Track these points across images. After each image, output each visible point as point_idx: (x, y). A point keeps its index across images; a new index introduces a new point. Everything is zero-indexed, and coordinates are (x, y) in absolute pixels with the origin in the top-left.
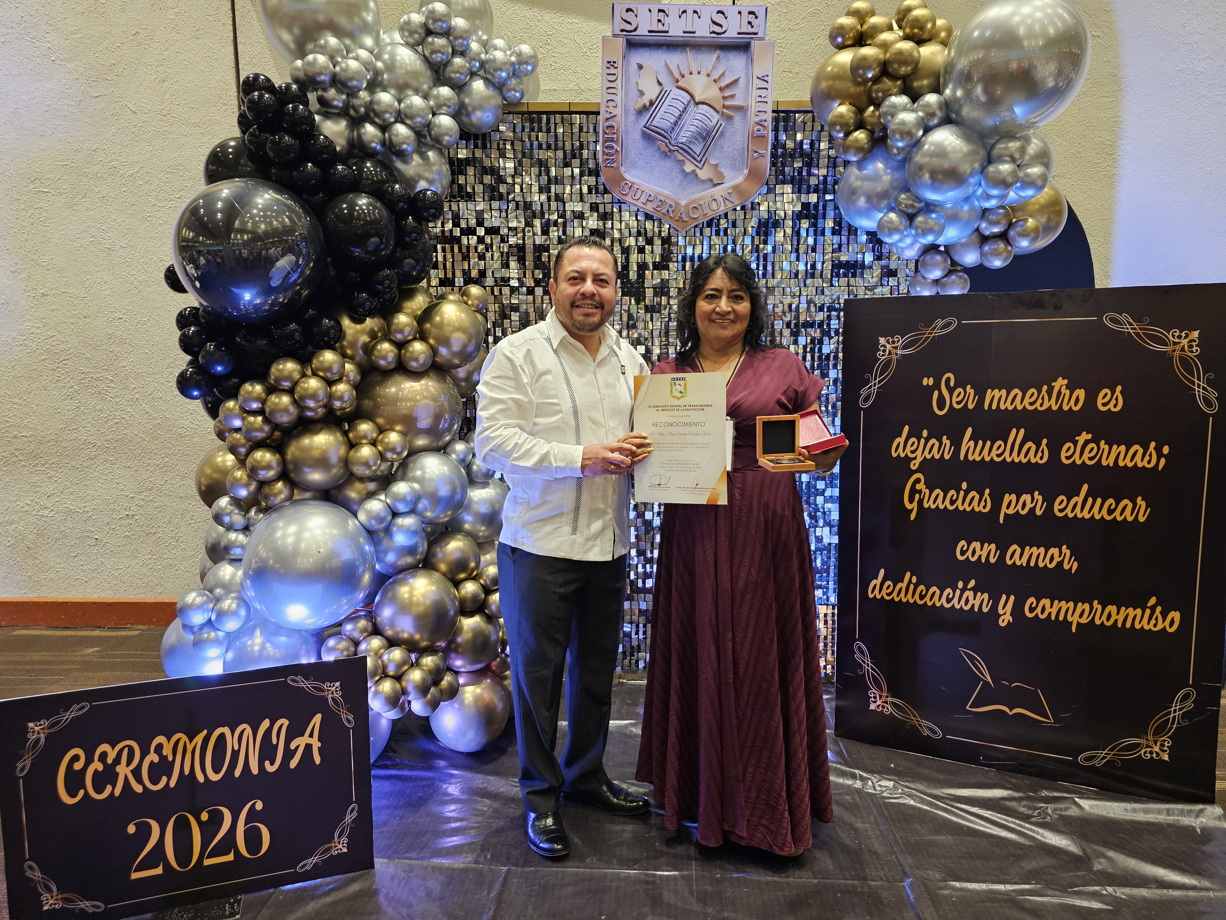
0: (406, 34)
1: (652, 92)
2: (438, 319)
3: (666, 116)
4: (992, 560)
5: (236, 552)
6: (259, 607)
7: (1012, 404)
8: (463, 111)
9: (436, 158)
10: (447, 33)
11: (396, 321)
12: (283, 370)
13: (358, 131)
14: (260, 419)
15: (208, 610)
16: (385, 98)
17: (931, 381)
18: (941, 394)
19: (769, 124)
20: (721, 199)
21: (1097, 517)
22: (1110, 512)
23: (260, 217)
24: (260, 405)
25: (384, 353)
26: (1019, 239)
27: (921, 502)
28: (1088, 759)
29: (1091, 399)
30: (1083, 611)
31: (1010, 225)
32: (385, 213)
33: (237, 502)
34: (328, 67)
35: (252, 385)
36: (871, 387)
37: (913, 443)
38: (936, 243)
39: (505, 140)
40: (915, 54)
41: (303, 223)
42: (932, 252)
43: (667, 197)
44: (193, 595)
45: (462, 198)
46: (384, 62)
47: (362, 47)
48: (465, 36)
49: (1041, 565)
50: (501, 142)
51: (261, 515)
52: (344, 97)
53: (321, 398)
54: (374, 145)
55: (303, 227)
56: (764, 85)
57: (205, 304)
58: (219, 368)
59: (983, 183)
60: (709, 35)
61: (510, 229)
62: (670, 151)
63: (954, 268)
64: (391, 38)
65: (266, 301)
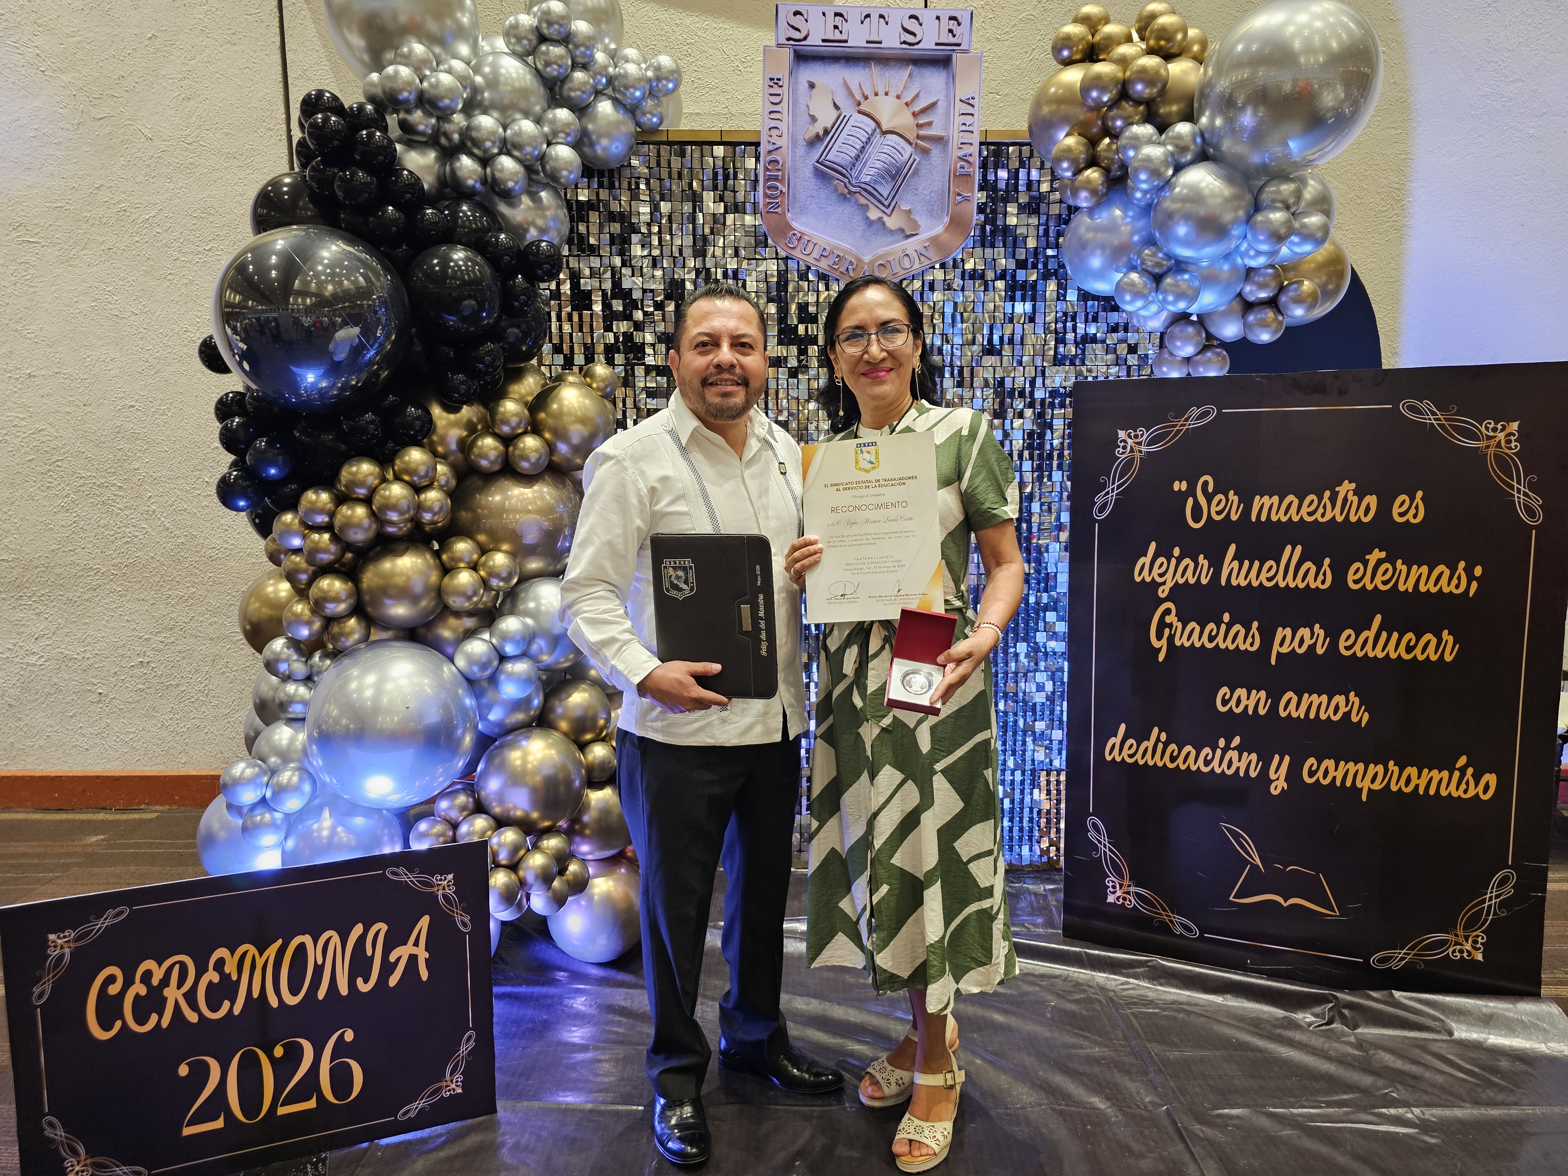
0: (513, 40)
1: (827, 117)
2: (555, 406)
3: (845, 149)
4: (1262, 712)
5: (297, 709)
6: (328, 780)
7: (1285, 514)
8: (586, 140)
9: (551, 200)
10: (566, 39)
11: (501, 409)
12: (357, 473)
13: (451, 164)
14: (326, 536)
15: (261, 785)
16: (486, 122)
17: (1184, 486)
18: (1196, 502)
19: (976, 160)
20: (915, 255)
21: (1393, 656)
22: (1409, 649)
23: (327, 275)
24: (327, 519)
25: (485, 450)
26: (1292, 306)
27: (1171, 638)
28: (1382, 961)
29: (1385, 507)
30: (1376, 774)
31: (1281, 289)
32: (488, 270)
33: (295, 644)
34: (413, 82)
35: (316, 492)
36: (1107, 493)
37: (1162, 565)
38: (1189, 311)
39: (639, 178)
40: (1163, 72)
41: (383, 282)
42: (1182, 322)
43: (845, 251)
44: (242, 765)
45: (583, 251)
46: (484, 76)
47: (456, 56)
48: (590, 43)
49: (1323, 716)
50: (633, 180)
51: (328, 662)
52: (433, 121)
53: (405, 507)
54: (470, 182)
55: (382, 288)
56: (969, 110)
57: (254, 387)
58: (273, 471)
59: (1249, 236)
60: (898, 45)
61: (644, 291)
62: (850, 192)
63: (1210, 342)
64: (492, 46)
65: (334, 384)
